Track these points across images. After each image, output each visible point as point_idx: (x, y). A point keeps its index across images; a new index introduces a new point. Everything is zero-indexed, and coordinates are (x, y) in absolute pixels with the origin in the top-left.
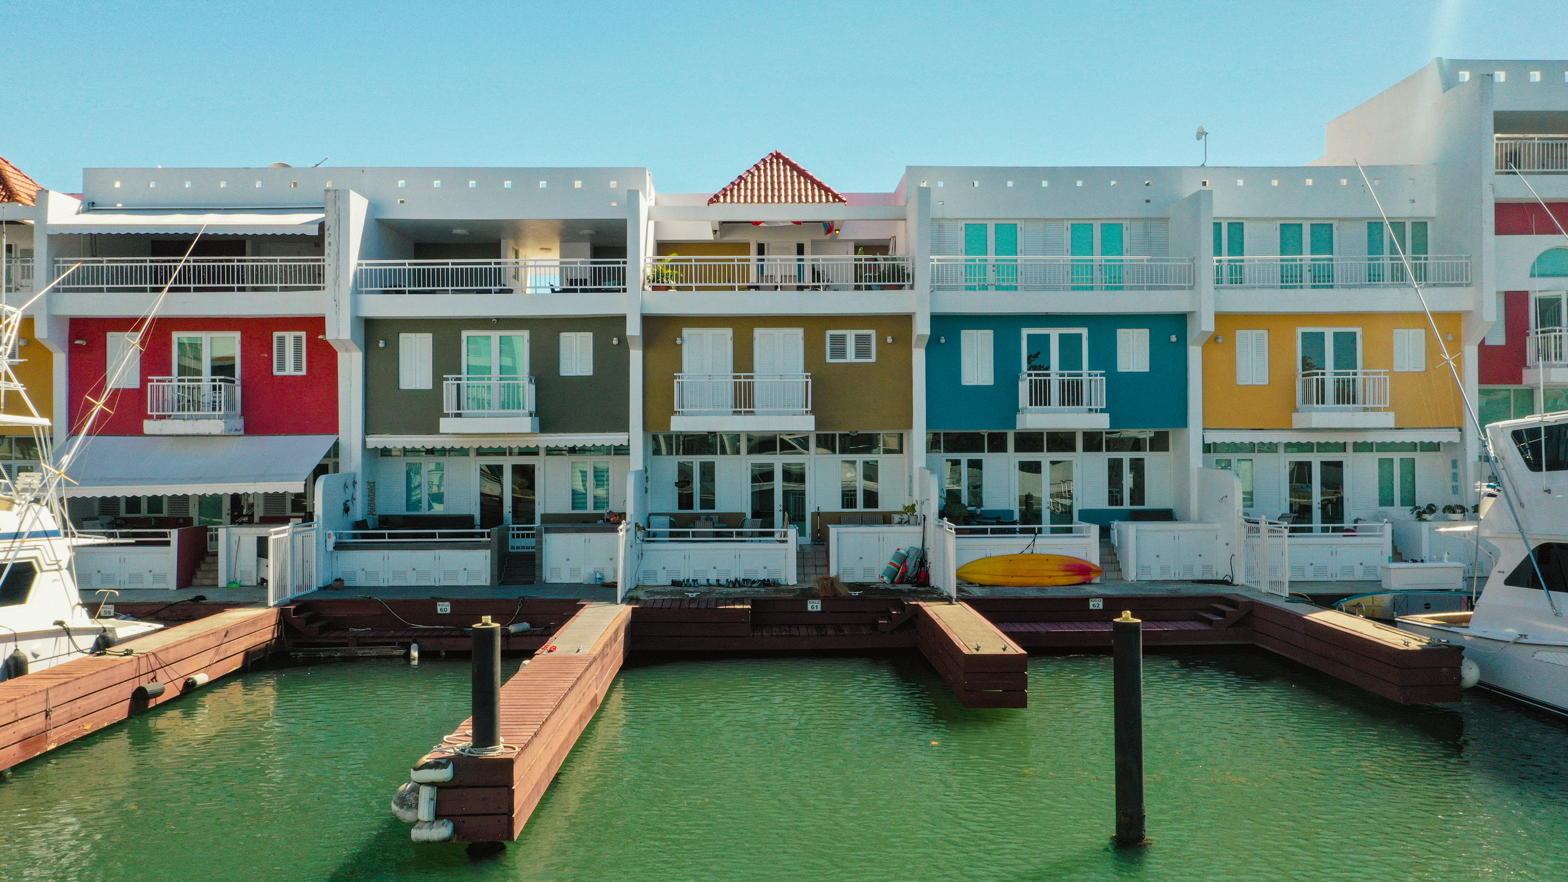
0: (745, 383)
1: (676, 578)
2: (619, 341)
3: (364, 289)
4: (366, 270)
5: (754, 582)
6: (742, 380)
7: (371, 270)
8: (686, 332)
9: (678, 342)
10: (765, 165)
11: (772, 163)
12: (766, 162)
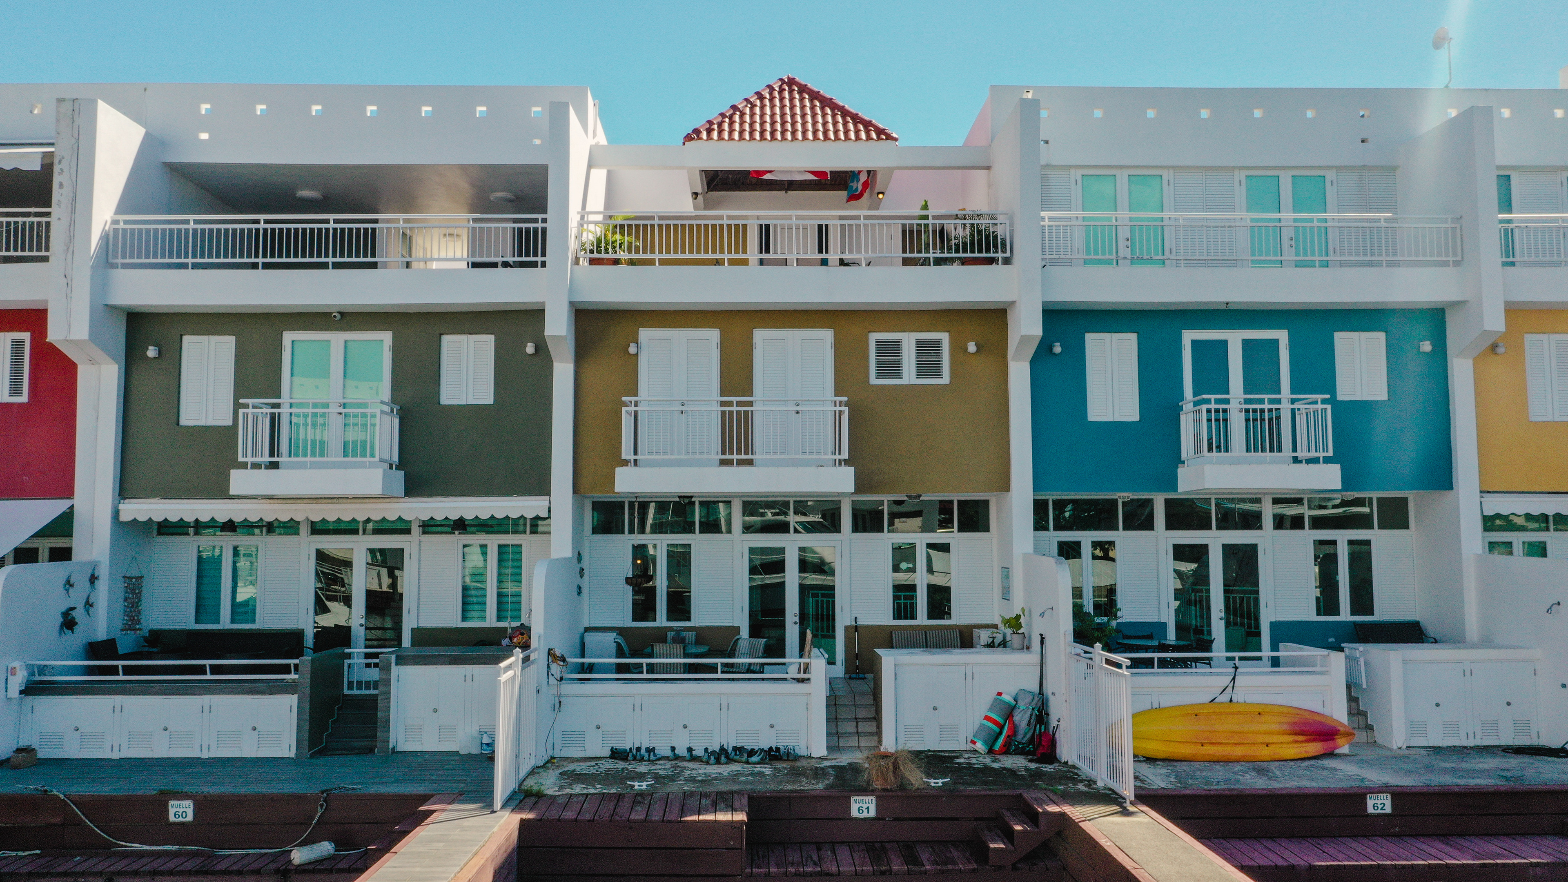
0: (738, 412)
1: (619, 746)
2: (537, 349)
3: (120, 261)
4: (124, 230)
5: (752, 753)
6: (735, 409)
7: (133, 230)
8: (645, 334)
9: (632, 349)
10: (771, 93)
11: (782, 90)
12: (772, 89)
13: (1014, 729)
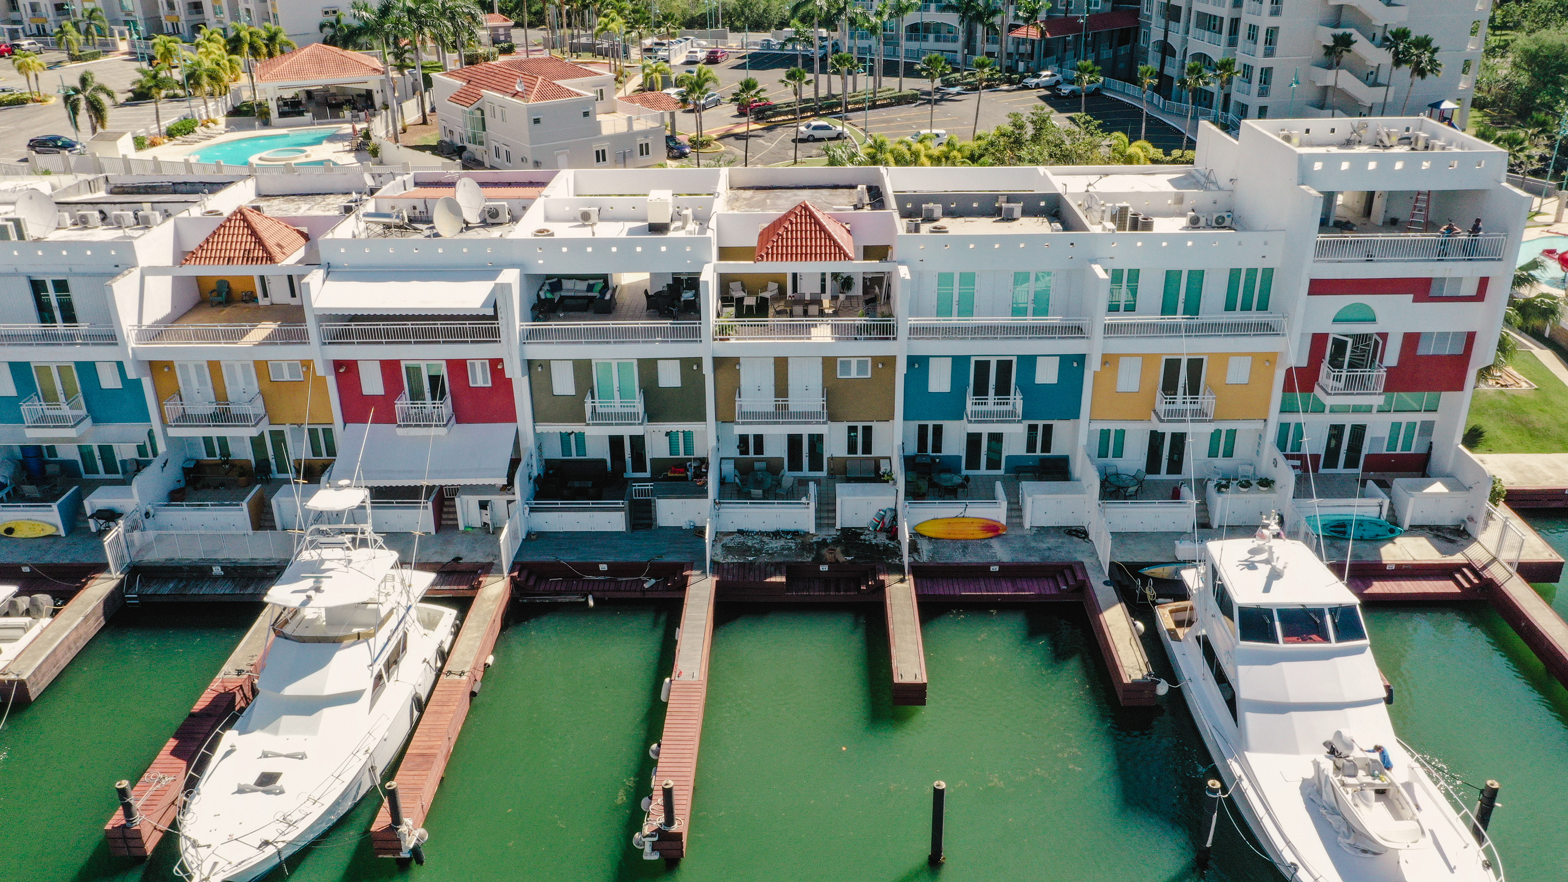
2: (698, 371)
3: (528, 341)
4: (525, 329)
8: (743, 368)
9: (738, 367)
10: (796, 218)
11: (801, 216)
12: (797, 215)
13: (884, 524)
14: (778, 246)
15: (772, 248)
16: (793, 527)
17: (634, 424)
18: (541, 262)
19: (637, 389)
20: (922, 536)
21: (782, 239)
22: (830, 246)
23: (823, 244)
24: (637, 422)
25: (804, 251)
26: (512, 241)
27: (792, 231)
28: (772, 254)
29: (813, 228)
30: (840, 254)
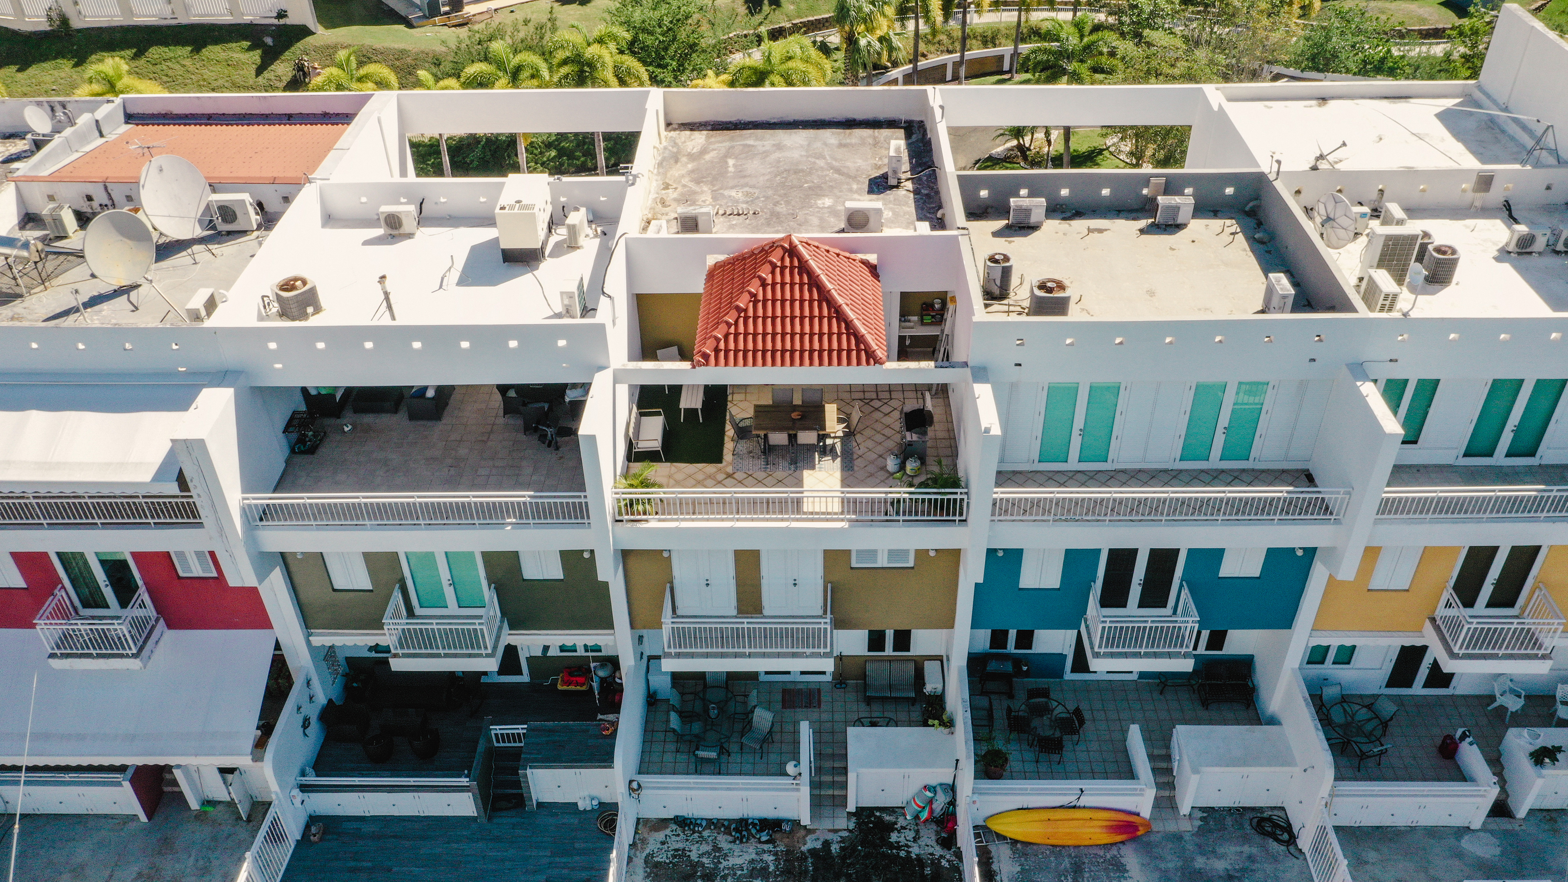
3: (259, 523)
4: (255, 504)
9: (666, 554)
10: (773, 273)
11: (783, 268)
12: (774, 266)
13: (931, 811)
14: (736, 335)
15: (726, 337)
16: (770, 813)
17: (479, 656)
18: (278, 366)
19: (484, 583)
20: (1001, 837)
21: (746, 319)
22: (839, 335)
23: (826, 329)
24: (483, 652)
25: (788, 346)
26: (215, 331)
27: (765, 301)
28: (727, 351)
29: (807, 296)
30: (859, 351)
